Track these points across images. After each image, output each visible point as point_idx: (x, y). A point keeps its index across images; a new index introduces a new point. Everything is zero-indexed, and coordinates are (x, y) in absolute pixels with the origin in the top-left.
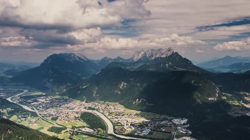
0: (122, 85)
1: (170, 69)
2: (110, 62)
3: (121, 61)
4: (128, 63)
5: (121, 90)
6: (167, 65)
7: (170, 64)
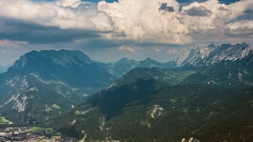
0: (154, 111)
1: (246, 83)
2: (133, 67)
3: (152, 66)
4: (165, 70)
5: (152, 121)
6: (240, 75)
7: (246, 72)
